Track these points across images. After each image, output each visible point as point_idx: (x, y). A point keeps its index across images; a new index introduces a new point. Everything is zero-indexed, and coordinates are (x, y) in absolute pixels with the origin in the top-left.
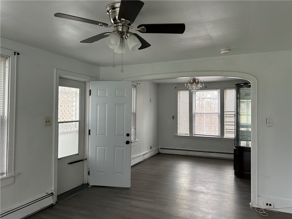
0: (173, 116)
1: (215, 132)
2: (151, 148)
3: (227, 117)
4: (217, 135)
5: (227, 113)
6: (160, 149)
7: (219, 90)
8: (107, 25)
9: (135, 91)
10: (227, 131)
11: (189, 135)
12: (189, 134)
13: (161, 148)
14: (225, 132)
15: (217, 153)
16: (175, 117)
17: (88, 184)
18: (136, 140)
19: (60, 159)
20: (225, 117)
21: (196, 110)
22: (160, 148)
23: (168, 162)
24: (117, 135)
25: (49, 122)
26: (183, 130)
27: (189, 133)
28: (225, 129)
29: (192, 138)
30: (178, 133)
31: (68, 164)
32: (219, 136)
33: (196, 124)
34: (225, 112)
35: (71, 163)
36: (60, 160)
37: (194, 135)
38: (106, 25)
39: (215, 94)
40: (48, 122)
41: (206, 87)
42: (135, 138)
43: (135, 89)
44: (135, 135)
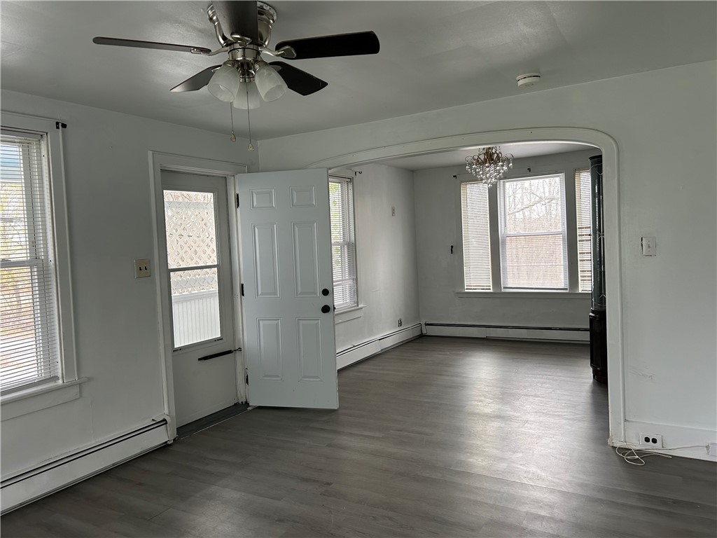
0: (452, 247)
1: (557, 280)
2: (400, 324)
3: (583, 241)
4: (562, 286)
5: (582, 232)
6: (423, 326)
7: (562, 175)
8: (210, 51)
9: (351, 192)
10: (585, 277)
11: (491, 291)
12: (491, 288)
13: (426, 325)
14: (580, 278)
15: (560, 329)
16: (456, 249)
17: (247, 404)
18: (360, 306)
19: (180, 349)
20: (580, 241)
21: (508, 227)
22: (423, 323)
23: (437, 355)
24: (302, 293)
25: (146, 269)
26: (477, 277)
27: (491, 284)
28: (581, 271)
29: (500, 297)
30: (466, 287)
31: (199, 359)
32: (566, 289)
33: (509, 263)
34: (579, 228)
35: (205, 358)
36: (180, 352)
37: (503, 290)
38: (206, 51)
39: (551, 186)
40: (144, 271)
41: (529, 169)
42: (357, 302)
43: (350, 187)
44: (356, 293)
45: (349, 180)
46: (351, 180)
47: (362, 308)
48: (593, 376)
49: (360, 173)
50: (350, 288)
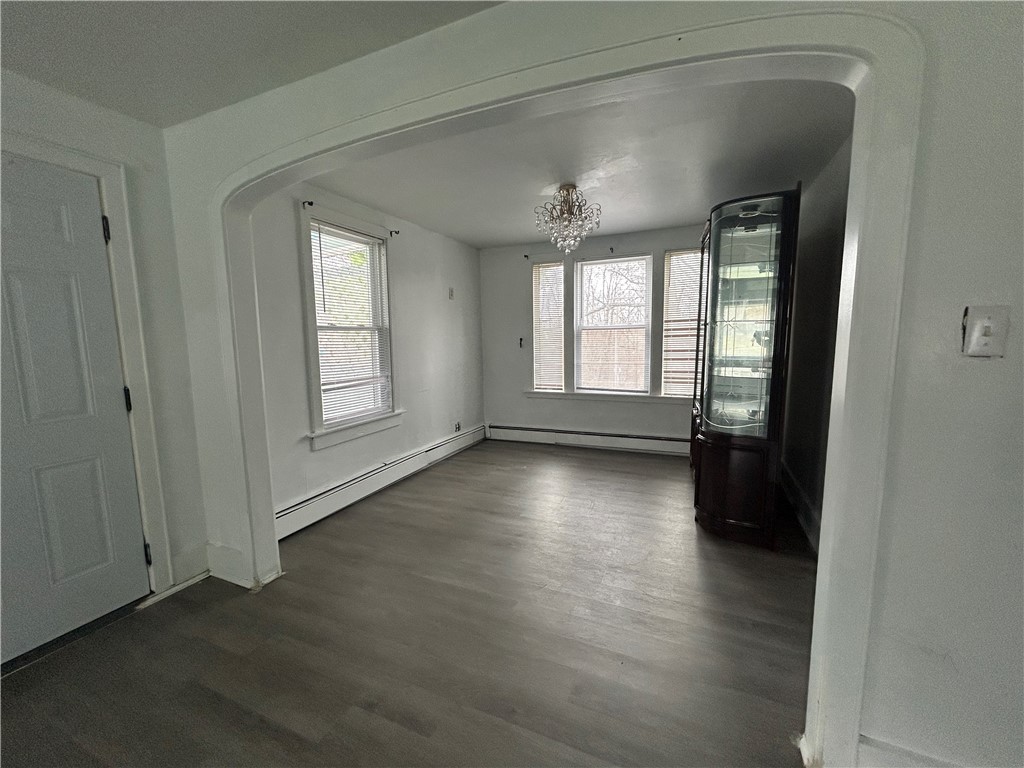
0: (521, 339)
1: (640, 384)
2: (458, 428)
3: (669, 336)
4: (643, 389)
5: (673, 325)
6: (487, 429)
7: (649, 258)
9: (384, 259)
10: (669, 378)
11: (563, 391)
12: (563, 387)
13: (490, 427)
14: (663, 380)
16: (525, 343)
18: (397, 412)
20: (666, 336)
21: (583, 320)
22: (487, 426)
26: (548, 376)
27: (563, 384)
28: (665, 372)
29: (573, 399)
30: (535, 386)
32: (647, 392)
33: (584, 360)
34: (666, 321)
37: (577, 391)
39: (639, 269)
41: (612, 249)
42: (393, 406)
43: (383, 251)
44: (392, 395)
45: (381, 242)
46: (384, 242)
47: (400, 414)
48: (696, 520)
49: (397, 233)
50: (383, 388)
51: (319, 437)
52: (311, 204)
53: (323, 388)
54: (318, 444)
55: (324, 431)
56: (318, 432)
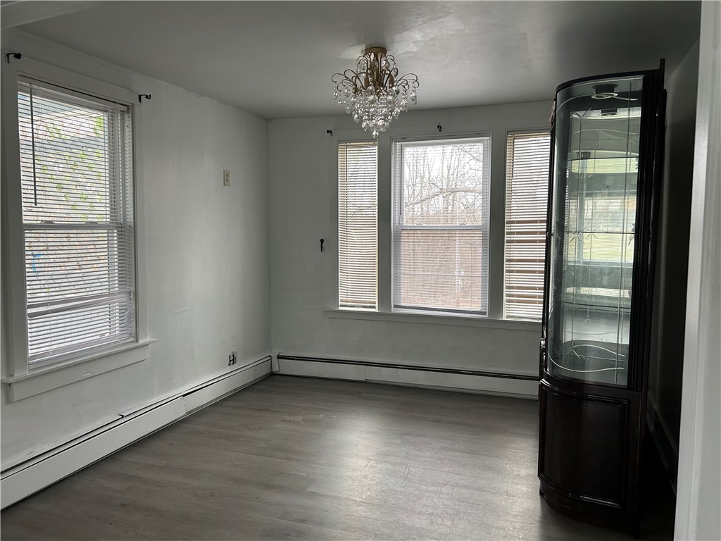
0: (322, 241)
1: (472, 302)
2: (233, 360)
3: (513, 241)
4: (478, 309)
5: (516, 228)
6: (275, 360)
7: (487, 139)
9: (128, 132)
10: (512, 296)
11: (376, 310)
12: (377, 305)
13: (279, 357)
14: (505, 298)
15: (473, 373)
16: (327, 245)
18: (141, 341)
20: (508, 241)
21: (404, 216)
22: (275, 355)
26: (356, 290)
27: (377, 300)
28: (508, 288)
29: (388, 320)
30: (340, 303)
32: (484, 313)
33: (403, 269)
34: (508, 223)
37: (394, 310)
41: (439, 127)
42: (136, 334)
43: (128, 122)
44: (134, 318)
45: (125, 108)
46: (128, 109)
47: (146, 345)
48: (541, 493)
49: (148, 97)
50: (123, 310)
51: (19, 382)
52: (18, 56)
53: (29, 311)
54: (17, 392)
55: (27, 373)
56: (18, 375)
